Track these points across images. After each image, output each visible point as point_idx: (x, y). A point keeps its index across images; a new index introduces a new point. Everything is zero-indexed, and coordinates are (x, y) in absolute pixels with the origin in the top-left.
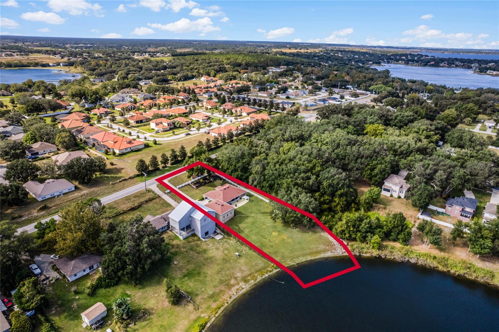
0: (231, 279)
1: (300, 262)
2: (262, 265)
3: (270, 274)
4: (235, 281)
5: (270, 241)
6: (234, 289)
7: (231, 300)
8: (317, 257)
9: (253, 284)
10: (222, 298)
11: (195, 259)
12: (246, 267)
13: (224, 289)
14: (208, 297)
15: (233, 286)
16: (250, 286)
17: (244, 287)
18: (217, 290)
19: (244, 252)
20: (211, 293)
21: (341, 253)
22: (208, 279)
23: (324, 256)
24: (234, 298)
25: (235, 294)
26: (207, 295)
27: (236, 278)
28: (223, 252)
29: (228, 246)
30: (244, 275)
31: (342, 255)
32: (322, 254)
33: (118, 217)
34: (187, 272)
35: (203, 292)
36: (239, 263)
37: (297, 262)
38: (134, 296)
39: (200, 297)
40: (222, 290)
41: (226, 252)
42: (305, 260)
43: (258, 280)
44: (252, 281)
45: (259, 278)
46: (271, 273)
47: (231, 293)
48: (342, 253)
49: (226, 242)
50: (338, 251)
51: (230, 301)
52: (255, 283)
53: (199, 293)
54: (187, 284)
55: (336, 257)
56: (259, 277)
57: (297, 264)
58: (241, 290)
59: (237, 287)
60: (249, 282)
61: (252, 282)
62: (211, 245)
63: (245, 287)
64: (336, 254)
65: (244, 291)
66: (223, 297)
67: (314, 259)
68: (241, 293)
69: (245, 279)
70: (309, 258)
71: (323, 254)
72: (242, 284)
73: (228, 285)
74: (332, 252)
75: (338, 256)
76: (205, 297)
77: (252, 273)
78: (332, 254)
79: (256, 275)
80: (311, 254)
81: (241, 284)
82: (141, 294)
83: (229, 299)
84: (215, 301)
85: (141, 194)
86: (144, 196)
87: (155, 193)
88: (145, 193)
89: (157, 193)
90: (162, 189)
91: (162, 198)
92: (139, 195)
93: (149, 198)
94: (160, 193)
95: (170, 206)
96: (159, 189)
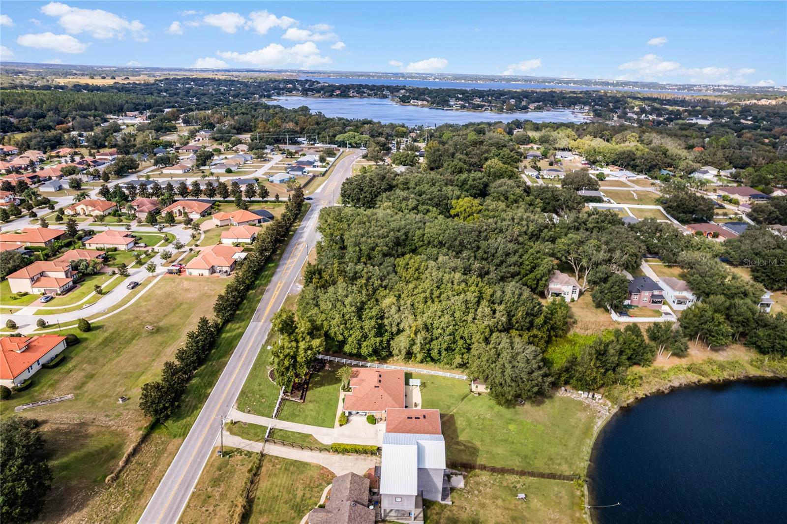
3: (587, 500)
5: (522, 444)
8: (595, 435)
19: (518, 486)
21: (607, 413)
23: (599, 429)
28: (498, 507)
29: (488, 490)
41: (499, 503)
45: (587, 518)
48: (609, 413)
49: (477, 484)
50: (602, 412)
62: (466, 506)
70: (590, 442)
71: (596, 427)
74: (598, 417)
80: (584, 434)
85: (220, 470)
86: (232, 472)
87: (246, 452)
88: (226, 464)
89: (250, 450)
90: (248, 434)
91: (272, 456)
92: (218, 473)
93: (250, 471)
94: (256, 447)
95: (305, 465)
96: (243, 438)
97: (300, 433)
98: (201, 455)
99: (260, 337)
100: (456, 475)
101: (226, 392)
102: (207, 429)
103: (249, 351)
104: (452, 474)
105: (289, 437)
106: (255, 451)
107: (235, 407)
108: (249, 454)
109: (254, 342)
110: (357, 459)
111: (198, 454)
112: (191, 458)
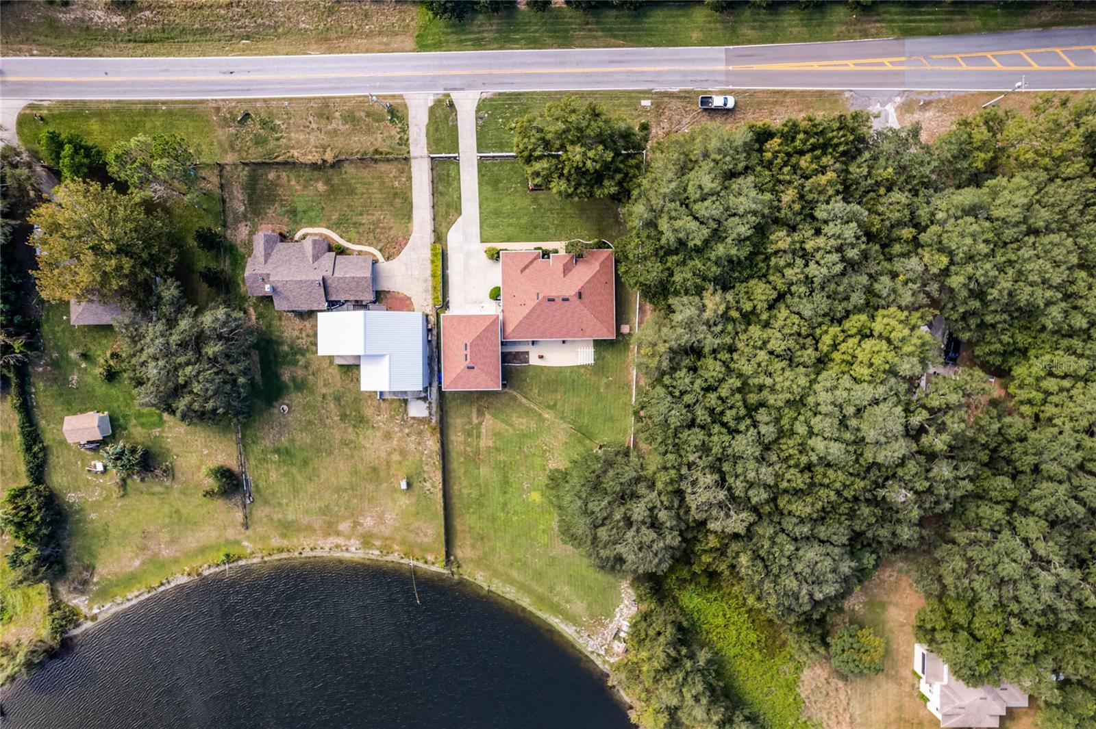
0: (346, 518)
1: (499, 592)
2: (426, 540)
3: (421, 564)
4: (349, 529)
5: (505, 505)
6: (333, 540)
7: (311, 554)
9: (373, 557)
10: (298, 539)
11: (325, 426)
12: (395, 520)
13: (317, 526)
14: (279, 521)
15: (338, 534)
16: (366, 557)
17: (353, 549)
18: (305, 521)
19: (428, 485)
20: (291, 516)
21: (590, 649)
22: (311, 488)
23: (555, 625)
24: (318, 553)
25: (327, 549)
26: (280, 516)
27: (356, 524)
28: (389, 454)
29: (413, 446)
30: (375, 531)
31: (588, 654)
32: (557, 617)
33: (266, 167)
34: (287, 444)
35: (280, 504)
36: (394, 500)
37: (493, 589)
38: (170, 427)
39: (267, 510)
40: (311, 527)
41: (396, 457)
42: (512, 598)
43: (389, 558)
44: (377, 552)
45: (394, 557)
46: (425, 566)
47: (321, 543)
48: (592, 652)
49: (420, 433)
50: (591, 643)
51: (307, 553)
52: (379, 558)
53: (273, 502)
54: (268, 470)
55: (573, 646)
56: (396, 554)
57: (489, 591)
58: (342, 550)
59: (341, 541)
60: (369, 548)
61: (374, 554)
62: (384, 417)
63: (354, 552)
64: (581, 641)
65: (346, 556)
66: (302, 539)
67: (530, 612)
68: (338, 554)
69: (370, 539)
70: (525, 602)
71: (557, 620)
72: (354, 544)
73: (330, 525)
74: (578, 633)
75: (578, 647)
76: (275, 517)
77: (394, 539)
78: (575, 635)
79: (396, 547)
80: (540, 599)
81: (352, 541)
82: (182, 431)
83: (308, 549)
84: (283, 536)
85: (368, 115)
86: (369, 131)
87: (406, 137)
88: (379, 119)
89: (410, 141)
90: (437, 130)
91: (410, 172)
92: (363, 114)
93: (376, 151)
94: (419, 147)
95: (408, 216)
96: (428, 125)
97: (460, 198)
98: (386, 84)
99: (677, 78)
100: (429, 408)
101: (517, 71)
102: (433, 73)
103: (631, 72)
104: (430, 403)
105: (449, 184)
106: (412, 148)
107: (484, 95)
108: (404, 142)
109: (658, 73)
110: (426, 281)
111: (389, 79)
112: (380, 74)
